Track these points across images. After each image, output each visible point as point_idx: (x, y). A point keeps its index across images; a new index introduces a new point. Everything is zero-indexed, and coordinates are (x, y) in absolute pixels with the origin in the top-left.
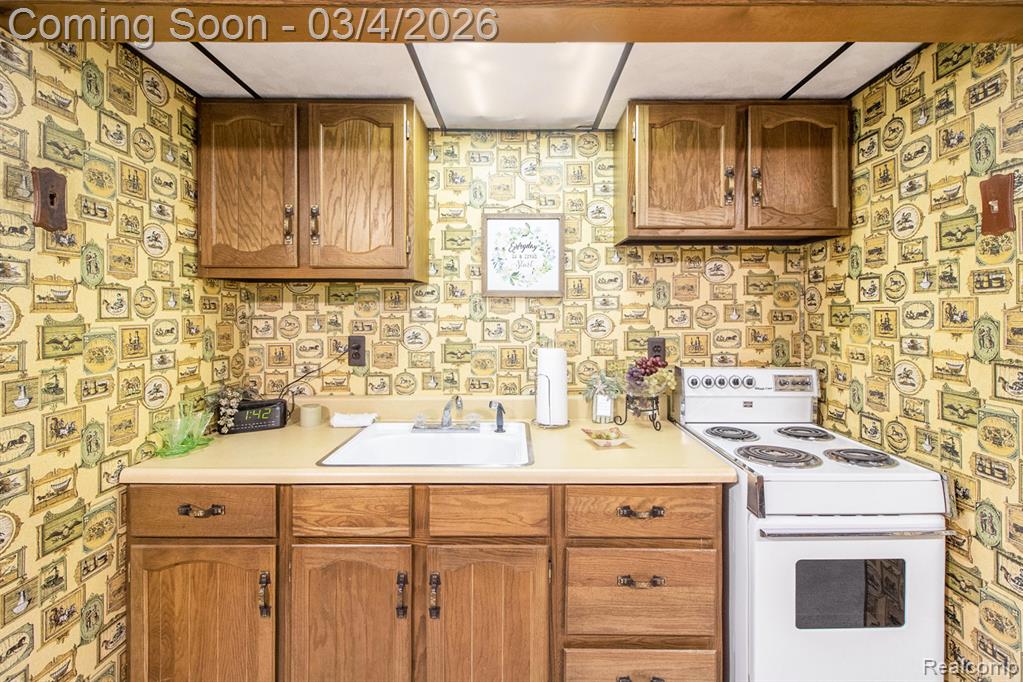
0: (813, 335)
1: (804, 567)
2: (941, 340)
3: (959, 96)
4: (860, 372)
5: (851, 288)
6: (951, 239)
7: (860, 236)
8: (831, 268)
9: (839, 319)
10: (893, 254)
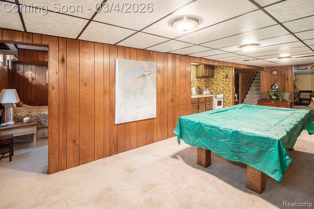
0: (209, 86)
1: (218, 101)
2: (222, 85)
3: (224, 69)
4: (215, 88)
5: (214, 81)
6: (223, 78)
7: (215, 77)
8: (211, 79)
9: (212, 84)
10: (218, 79)
